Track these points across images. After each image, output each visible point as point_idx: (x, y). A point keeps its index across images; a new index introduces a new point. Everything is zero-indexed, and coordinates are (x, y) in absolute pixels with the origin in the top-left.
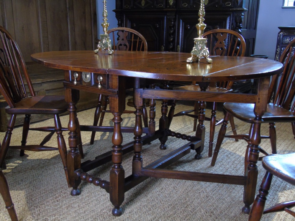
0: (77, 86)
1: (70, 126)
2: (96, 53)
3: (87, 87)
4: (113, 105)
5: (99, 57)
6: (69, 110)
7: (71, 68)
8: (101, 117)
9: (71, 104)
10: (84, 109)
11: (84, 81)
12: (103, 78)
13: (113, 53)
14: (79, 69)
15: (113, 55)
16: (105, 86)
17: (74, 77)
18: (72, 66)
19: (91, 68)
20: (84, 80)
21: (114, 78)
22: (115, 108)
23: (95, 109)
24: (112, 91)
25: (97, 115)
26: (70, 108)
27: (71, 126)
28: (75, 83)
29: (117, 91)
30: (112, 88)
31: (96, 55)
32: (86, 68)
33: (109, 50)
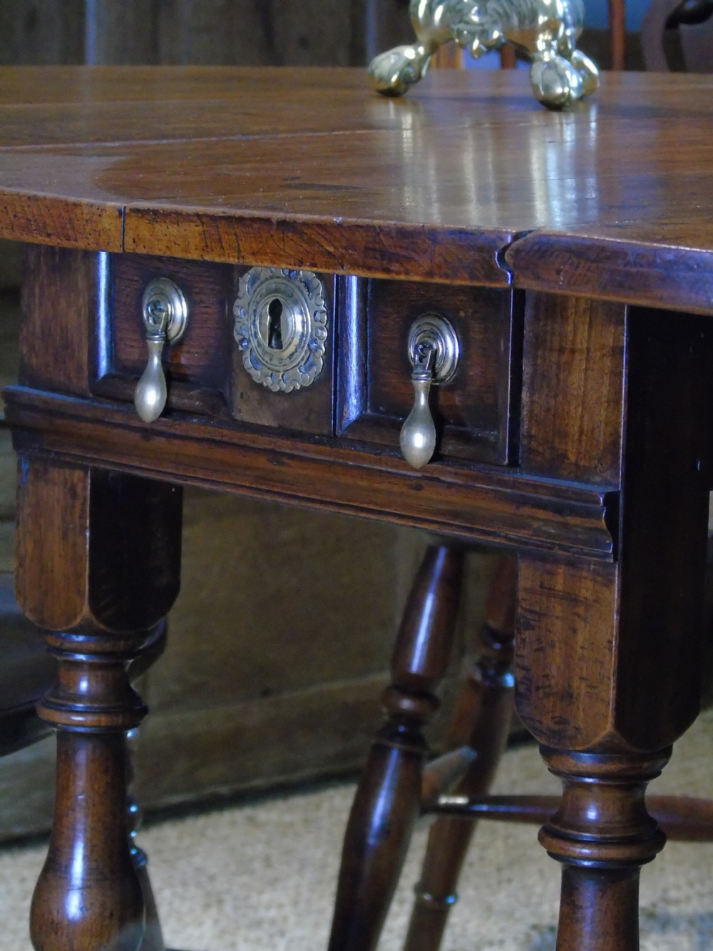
0: (159, 442)
1: (62, 907)
2: (391, 93)
3: (275, 455)
4: (556, 661)
5: (427, 127)
6: (60, 717)
7: (107, 222)
8: (420, 889)
9: (81, 650)
10: (224, 790)
11: (257, 375)
12: (464, 343)
13: (585, 96)
14: (194, 230)
15: (593, 114)
16: (492, 435)
17: (143, 333)
18: (114, 204)
19: (321, 226)
20: (248, 363)
21: (581, 344)
22: (580, 688)
23: (340, 800)
24: (556, 491)
25: (371, 841)
26: (66, 701)
27: (74, 905)
28: (151, 398)
29: (611, 499)
30: (555, 464)
31: (388, 111)
32: (267, 221)
33: (547, 57)
